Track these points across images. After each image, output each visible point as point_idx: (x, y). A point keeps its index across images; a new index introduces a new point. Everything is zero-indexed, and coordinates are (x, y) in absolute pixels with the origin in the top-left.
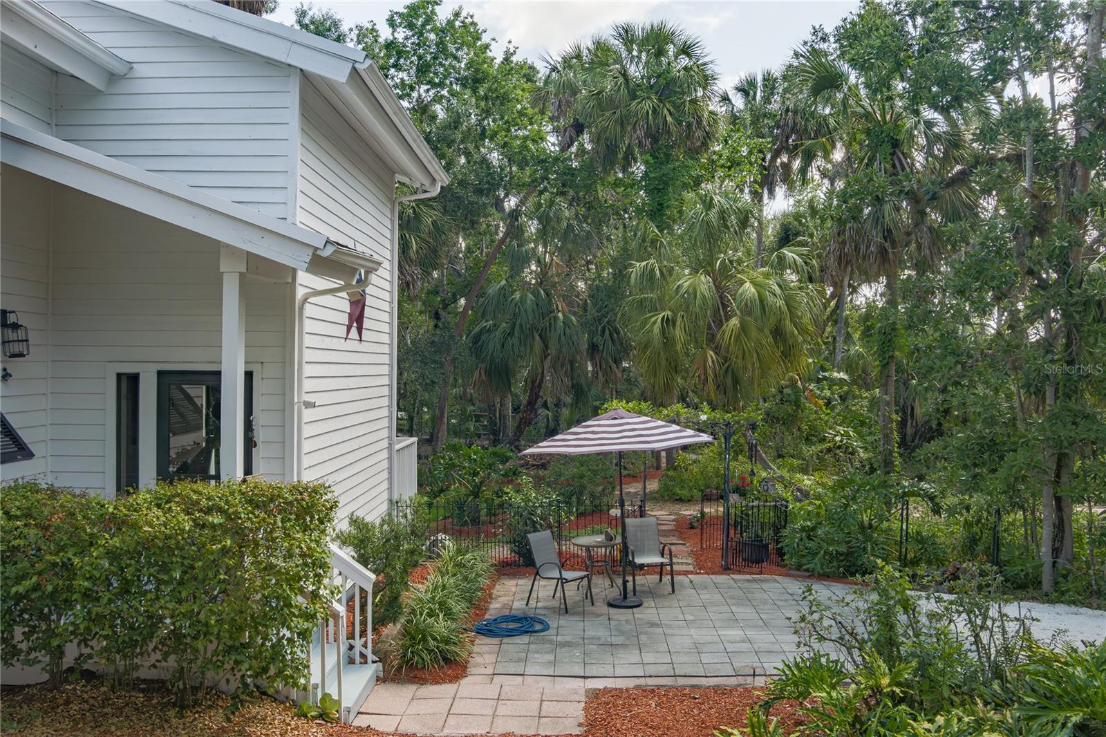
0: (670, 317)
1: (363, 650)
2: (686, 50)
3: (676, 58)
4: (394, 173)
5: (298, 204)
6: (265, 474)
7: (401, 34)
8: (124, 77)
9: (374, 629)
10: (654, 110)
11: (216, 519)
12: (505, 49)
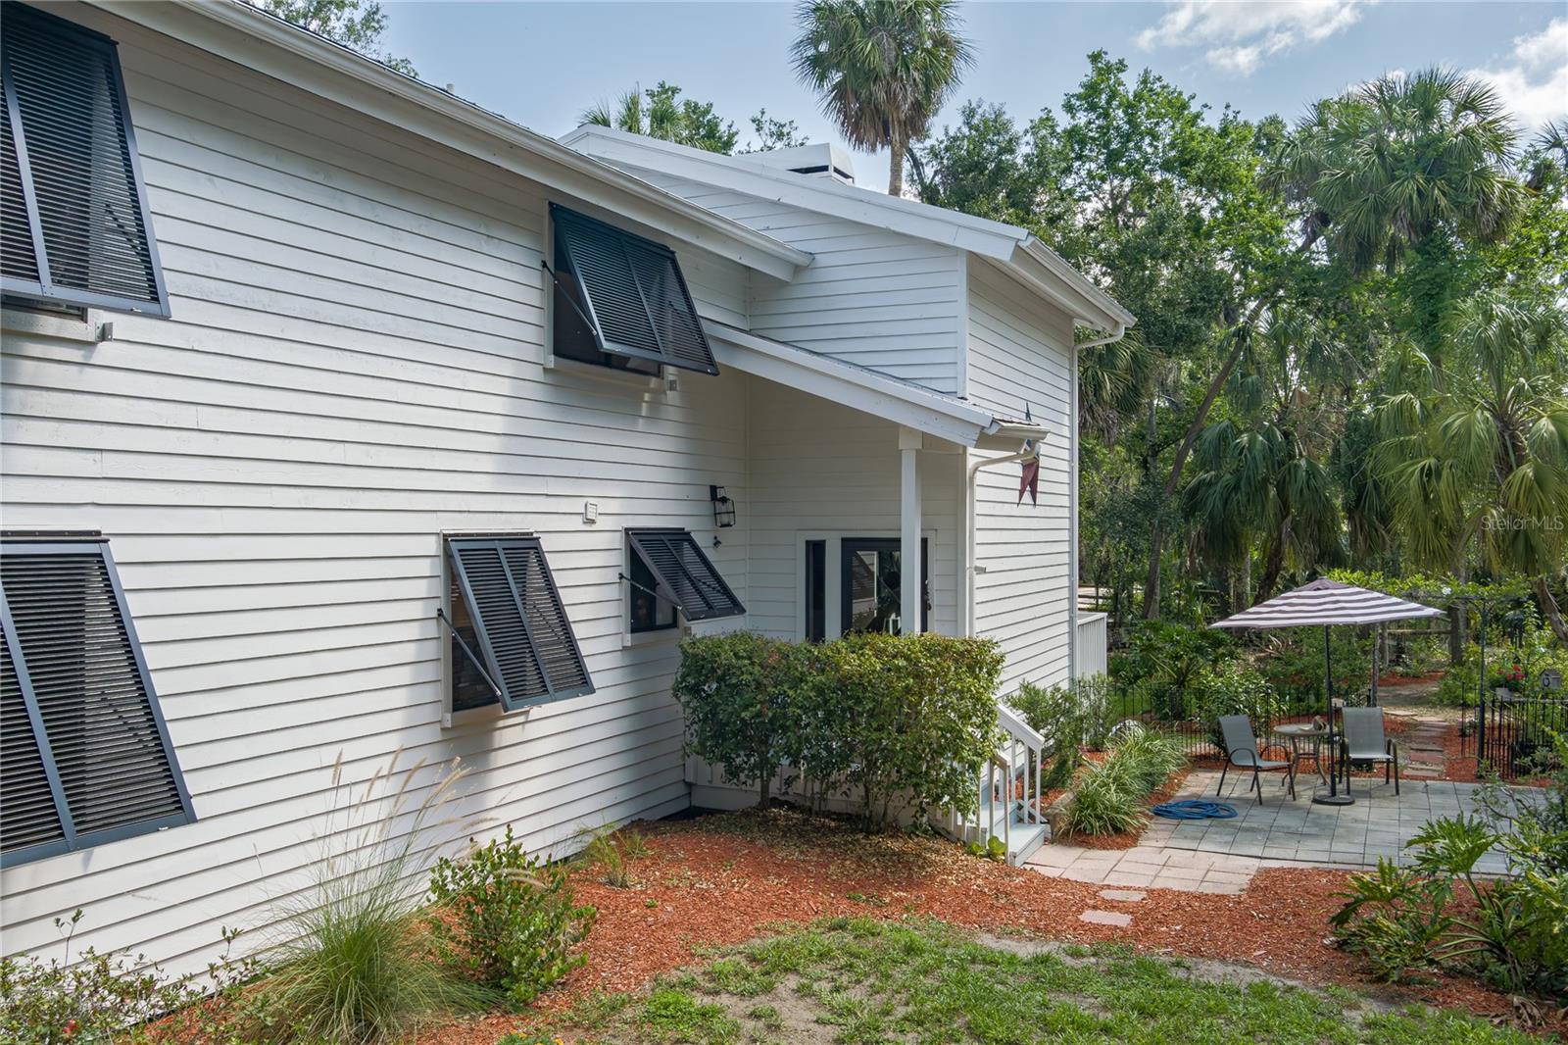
0: (1433, 467)
1: (1032, 811)
2: (1469, 104)
3: (1456, 117)
4: (1071, 318)
5: (968, 377)
6: (938, 631)
7: (1082, 118)
8: (807, 267)
9: (1043, 793)
10: (1419, 192)
11: (901, 662)
12: (1222, 117)
